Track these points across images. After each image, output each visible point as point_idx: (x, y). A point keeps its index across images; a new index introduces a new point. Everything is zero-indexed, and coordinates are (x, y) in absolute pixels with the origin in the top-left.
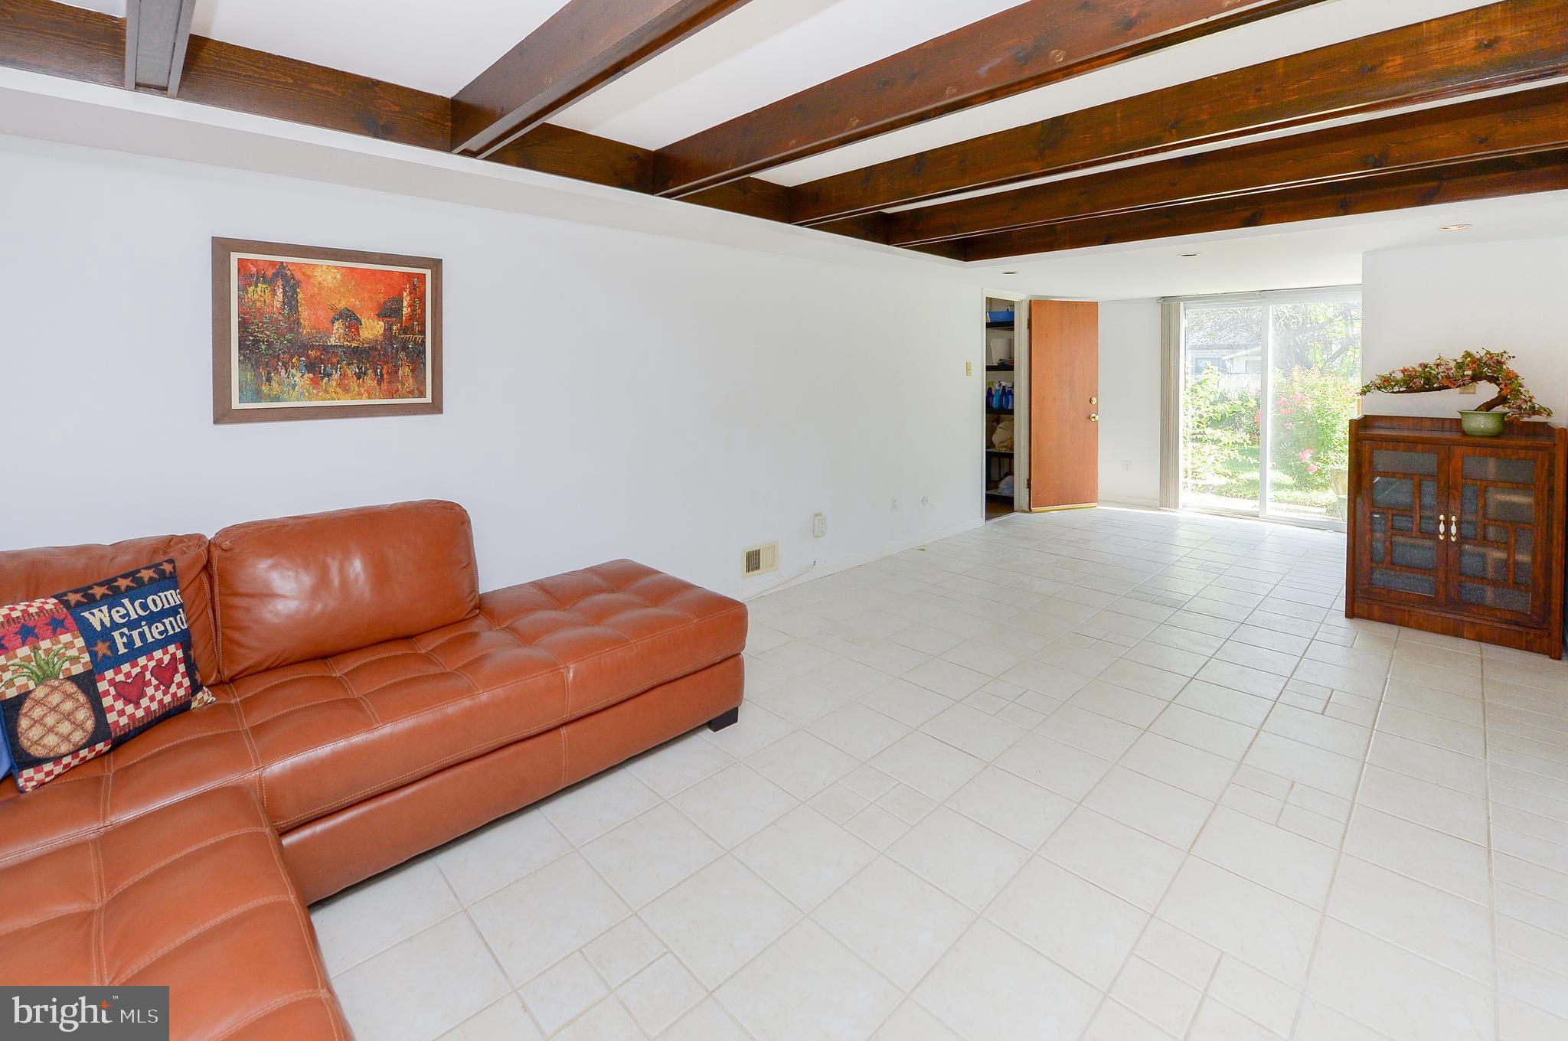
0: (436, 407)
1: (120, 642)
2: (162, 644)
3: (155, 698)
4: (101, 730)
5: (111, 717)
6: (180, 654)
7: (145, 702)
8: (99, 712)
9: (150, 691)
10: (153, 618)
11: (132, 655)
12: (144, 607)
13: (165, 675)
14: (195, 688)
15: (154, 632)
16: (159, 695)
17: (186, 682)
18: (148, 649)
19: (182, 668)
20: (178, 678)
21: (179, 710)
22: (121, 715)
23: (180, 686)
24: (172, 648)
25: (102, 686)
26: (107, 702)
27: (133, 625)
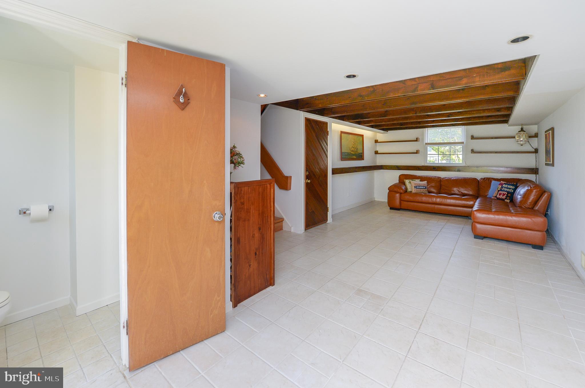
1: (503, 189)
2: (505, 191)
3: (501, 197)
4: (496, 197)
5: (497, 196)
6: (506, 194)
7: (500, 196)
8: (497, 195)
9: (501, 195)
10: (507, 188)
11: (502, 191)
12: (507, 186)
13: (504, 195)
14: (506, 198)
15: (506, 190)
16: (502, 196)
17: (505, 197)
19: (506, 195)
20: (504, 196)
21: (503, 200)
22: (498, 196)
23: (504, 197)
24: (506, 192)
25: (499, 192)
27: (505, 188)
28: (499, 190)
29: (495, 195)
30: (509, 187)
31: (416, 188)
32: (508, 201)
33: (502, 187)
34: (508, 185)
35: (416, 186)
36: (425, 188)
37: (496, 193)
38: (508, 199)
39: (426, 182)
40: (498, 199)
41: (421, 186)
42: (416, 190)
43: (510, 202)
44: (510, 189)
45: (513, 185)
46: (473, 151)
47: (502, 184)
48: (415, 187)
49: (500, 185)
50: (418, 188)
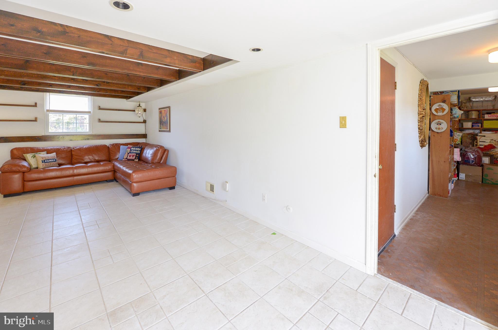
0: (169, 131)
1: (132, 151)
2: (134, 153)
3: (131, 158)
4: (127, 158)
5: (128, 157)
6: (135, 155)
7: (130, 157)
8: (127, 157)
9: (131, 157)
10: (135, 150)
11: (132, 153)
12: (135, 149)
13: (133, 156)
14: (135, 159)
15: (134, 152)
16: (132, 158)
17: (135, 158)
18: (133, 153)
19: (135, 156)
21: (133, 160)
24: (135, 154)
25: (129, 154)
26: (128, 156)
27: (133, 150)
28: (128, 152)
29: (125, 157)
30: (136, 149)
31: (45, 162)
32: (137, 160)
33: (131, 150)
34: (136, 147)
35: (44, 160)
36: (56, 161)
37: (126, 156)
38: (137, 159)
39: (55, 153)
40: (129, 160)
41: (50, 159)
42: (44, 165)
43: (138, 161)
44: (138, 150)
45: (139, 147)
46: (100, 121)
47: (130, 148)
48: (42, 161)
49: (128, 148)
50: (47, 162)
